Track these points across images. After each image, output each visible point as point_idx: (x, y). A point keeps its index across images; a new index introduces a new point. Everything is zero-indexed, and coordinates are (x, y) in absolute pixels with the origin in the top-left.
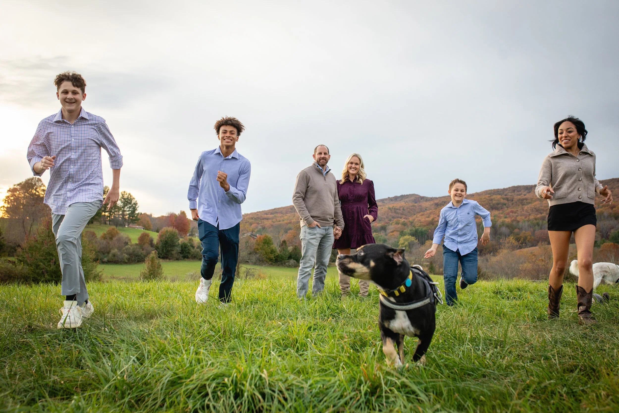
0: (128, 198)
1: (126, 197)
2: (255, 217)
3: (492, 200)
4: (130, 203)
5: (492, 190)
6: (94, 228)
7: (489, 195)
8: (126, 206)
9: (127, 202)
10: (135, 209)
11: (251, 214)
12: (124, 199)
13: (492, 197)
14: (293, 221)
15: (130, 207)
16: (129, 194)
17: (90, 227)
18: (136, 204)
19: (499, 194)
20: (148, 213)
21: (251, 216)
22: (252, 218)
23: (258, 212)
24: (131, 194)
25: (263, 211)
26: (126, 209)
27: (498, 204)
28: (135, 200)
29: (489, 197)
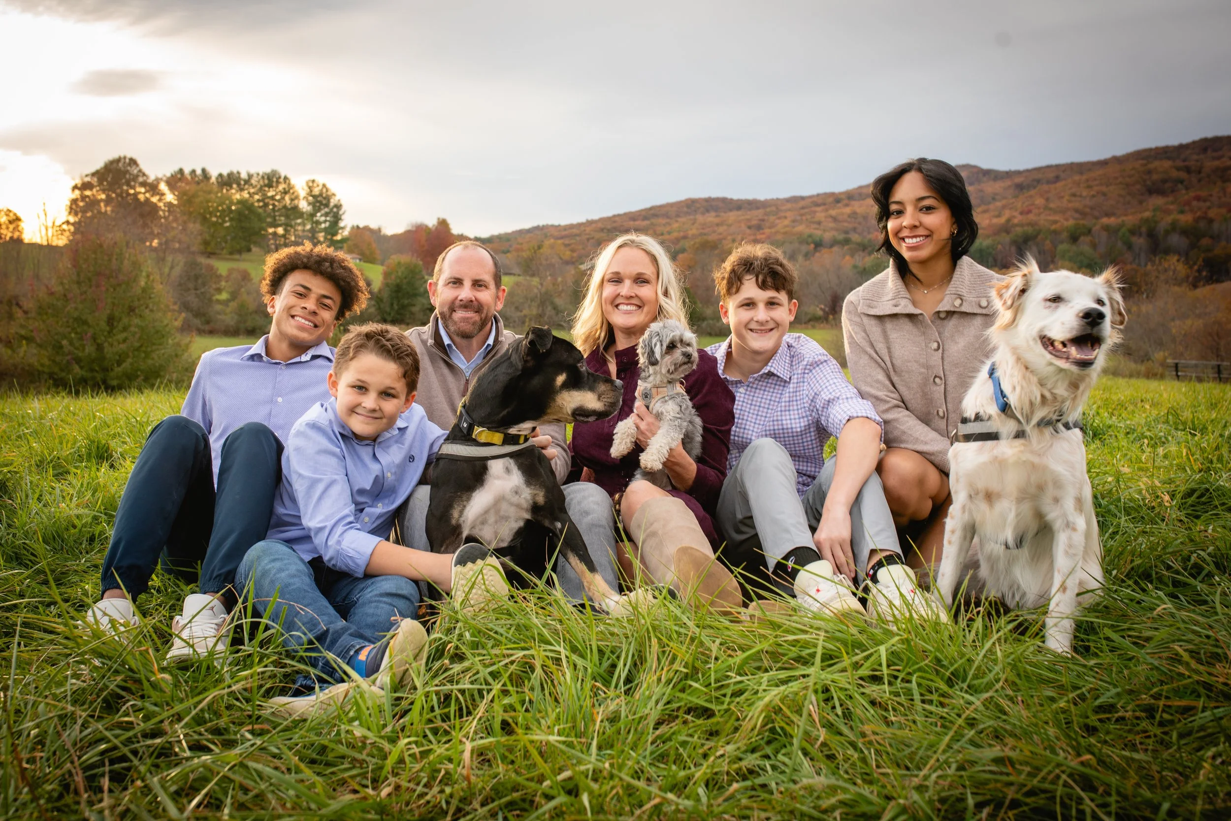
0: (321, 195)
1: (316, 191)
2: (609, 227)
3: (1149, 172)
4: (327, 205)
5: (1150, 150)
6: (251, 261)
7: (1144, 162)
8: (319, 210)
9: (320, 202)
10: (337, 218)
11: (602, 220)
12: (314, 196)
13: (1151, 166)
14: (690, 233)
15: (326, 215)
16: (324, 186)
17: (244, 260)
18: (338, 206)
19: (1169, 158)
20: (373, 226)
21: (600, 225)
22: (602, 230)
23: (614, 216)
24: (328, 186)
25: (625, 214)
26: (319, 217)
27: (1164, 181)
28: (337, 198)
29: (1143, 165)
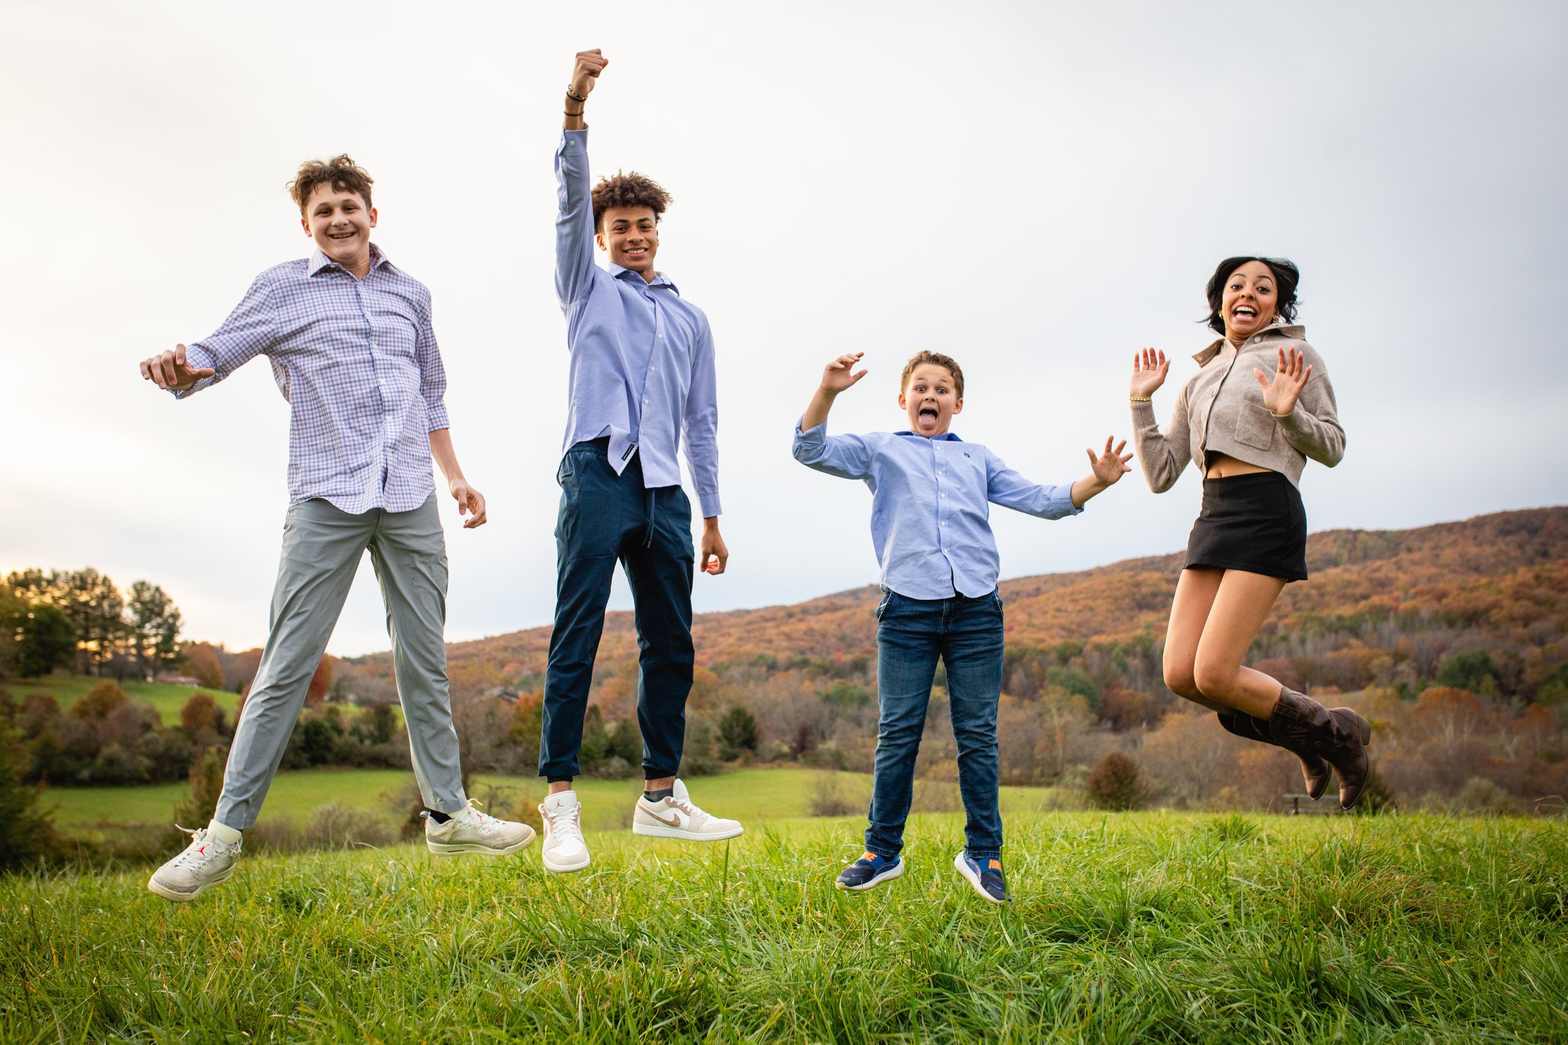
0: (152, 601)
1: (147, 596)
2: (514, 645)
3: (1138, 585)
4: (160, 614)
5: (1137, 560)
6: (52, 686)
7: (1131, 573)
8: (149, 620)
9: (151, 611)
10: (172, 630)
11: (504, 637)
12: (143, 603)
13: (1140, 578)
14: (615, 653)
15: (159, 626)
16: (157, 589)
17: (43, 685)
18: (175, 616)
19: (1157, 569)
20: (214, 642)
21: (502, 643)
22: (505, 649)
23: (520, 632)
24: (164, 589)
25: (534, 630)
26: (148, 629)
27: (1154, 595)
28: (174, 605)
29: (1131, 577)
